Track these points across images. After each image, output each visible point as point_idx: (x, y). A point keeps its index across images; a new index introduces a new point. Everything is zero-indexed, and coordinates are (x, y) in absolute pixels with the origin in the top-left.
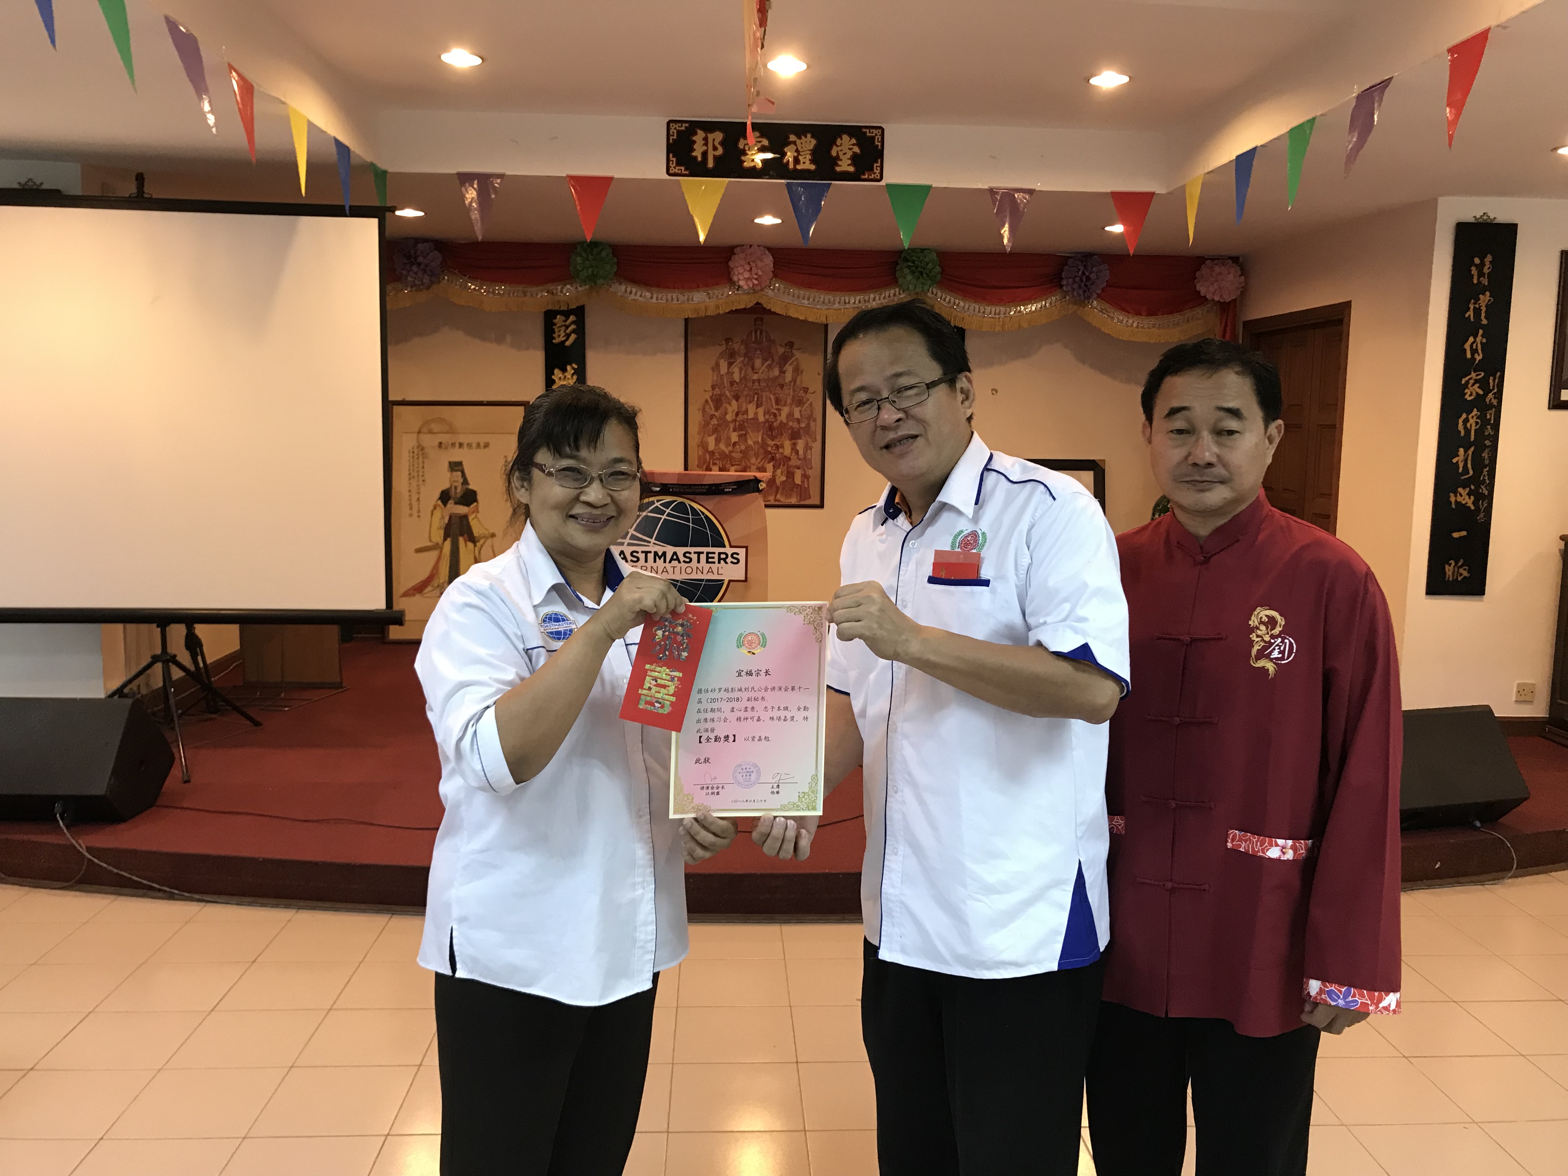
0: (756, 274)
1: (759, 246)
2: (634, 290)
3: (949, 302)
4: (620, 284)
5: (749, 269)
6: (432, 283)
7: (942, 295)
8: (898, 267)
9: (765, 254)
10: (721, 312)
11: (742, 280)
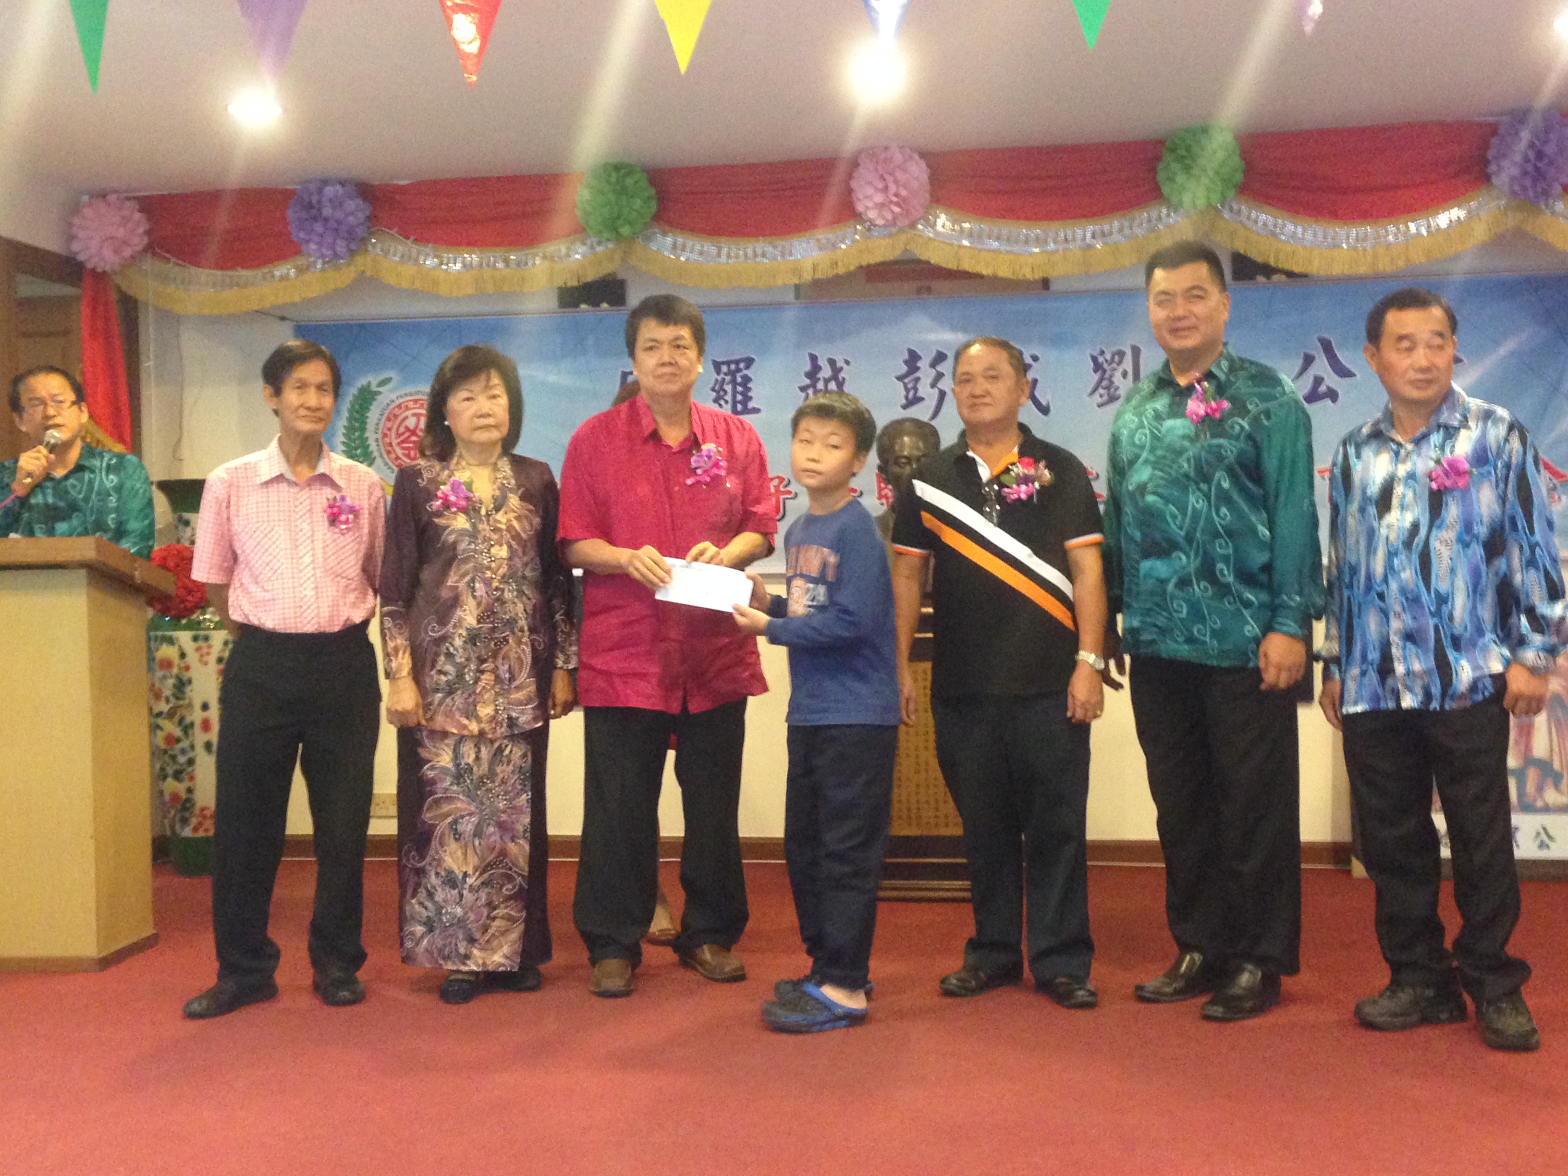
0: (896, 195)
1: (901, 148)
2: (689, 244)
3: (1265, 224)
4: (665, 234)
5: (880, 186)
6: (352, 253)
7: (1249, 214)
8: (1160, 166)
9: (911, 158)
10: (841, 270)
11: (873, 208)
